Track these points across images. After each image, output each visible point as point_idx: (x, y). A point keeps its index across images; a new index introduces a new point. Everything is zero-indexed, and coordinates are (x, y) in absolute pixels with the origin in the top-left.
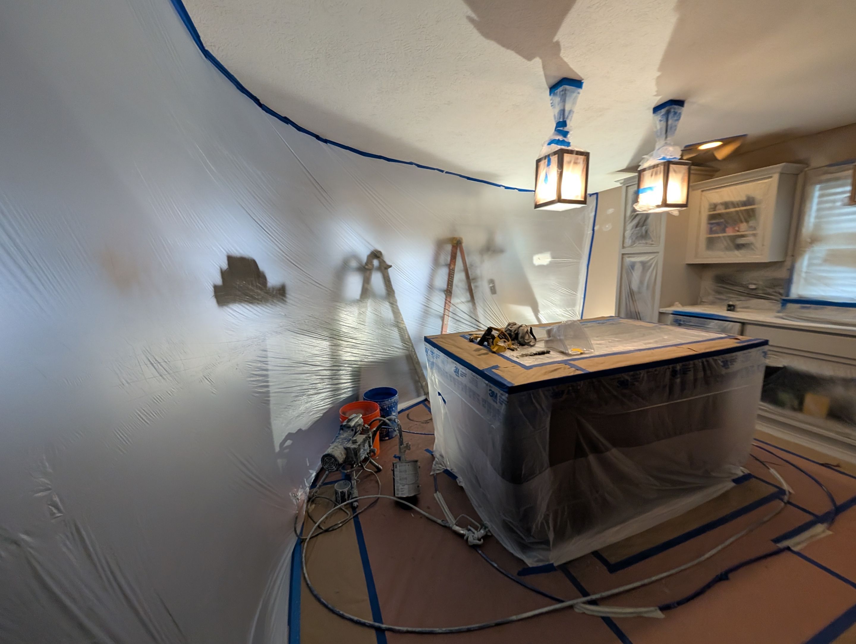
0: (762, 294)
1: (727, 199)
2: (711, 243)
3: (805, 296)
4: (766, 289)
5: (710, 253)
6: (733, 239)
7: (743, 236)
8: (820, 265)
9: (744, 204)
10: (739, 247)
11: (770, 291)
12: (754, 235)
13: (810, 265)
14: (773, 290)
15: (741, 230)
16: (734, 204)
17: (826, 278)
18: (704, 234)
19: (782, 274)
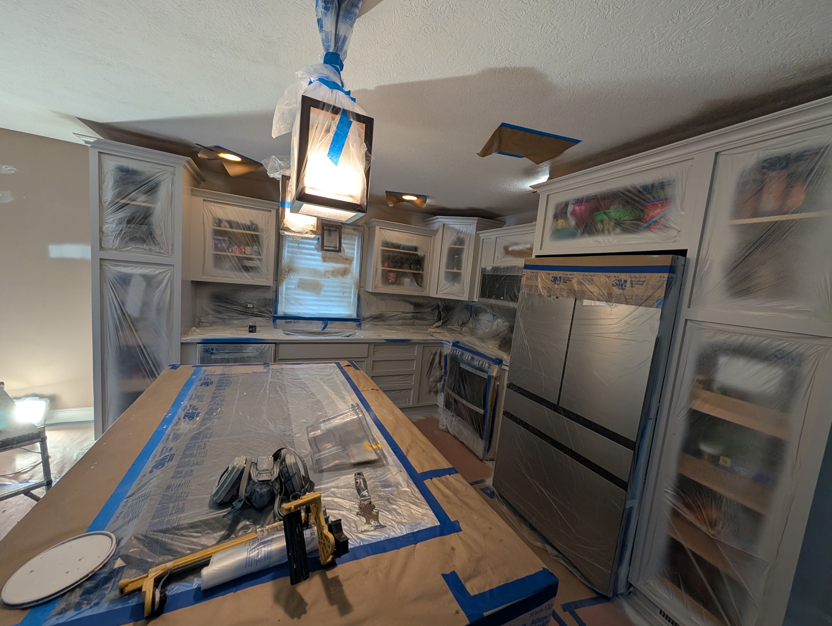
0: (258, 312)
1: (232, 218)
2: (218, 259)
3: (288, 313)
4: (259, 307)
5: (218, 271)
6: (240, 259)
7: (250, 259)
8: (295, 289)
9: (249, 228)
10: (247, 269)
11: (263, 309)
12: (260, 260)
13: (287, 289)
14: (265, 309)
15: (246, 253)
16: (238, 226)
17: (298, 299)
18: (210, 251)
19: (270, 295)
